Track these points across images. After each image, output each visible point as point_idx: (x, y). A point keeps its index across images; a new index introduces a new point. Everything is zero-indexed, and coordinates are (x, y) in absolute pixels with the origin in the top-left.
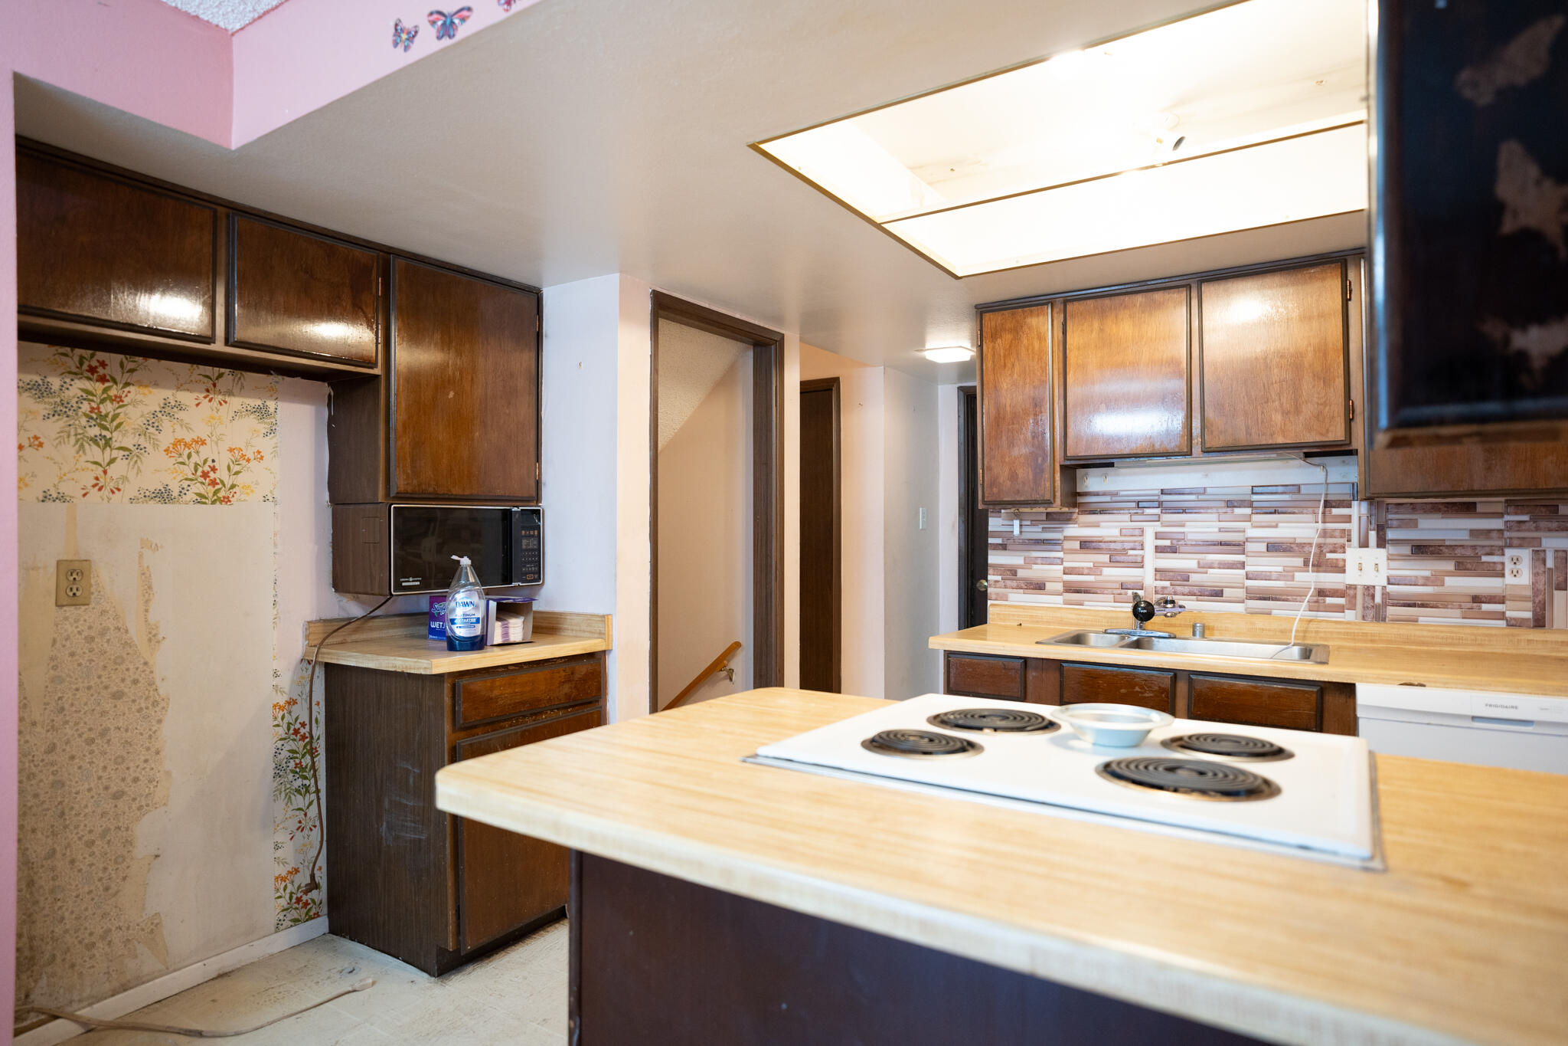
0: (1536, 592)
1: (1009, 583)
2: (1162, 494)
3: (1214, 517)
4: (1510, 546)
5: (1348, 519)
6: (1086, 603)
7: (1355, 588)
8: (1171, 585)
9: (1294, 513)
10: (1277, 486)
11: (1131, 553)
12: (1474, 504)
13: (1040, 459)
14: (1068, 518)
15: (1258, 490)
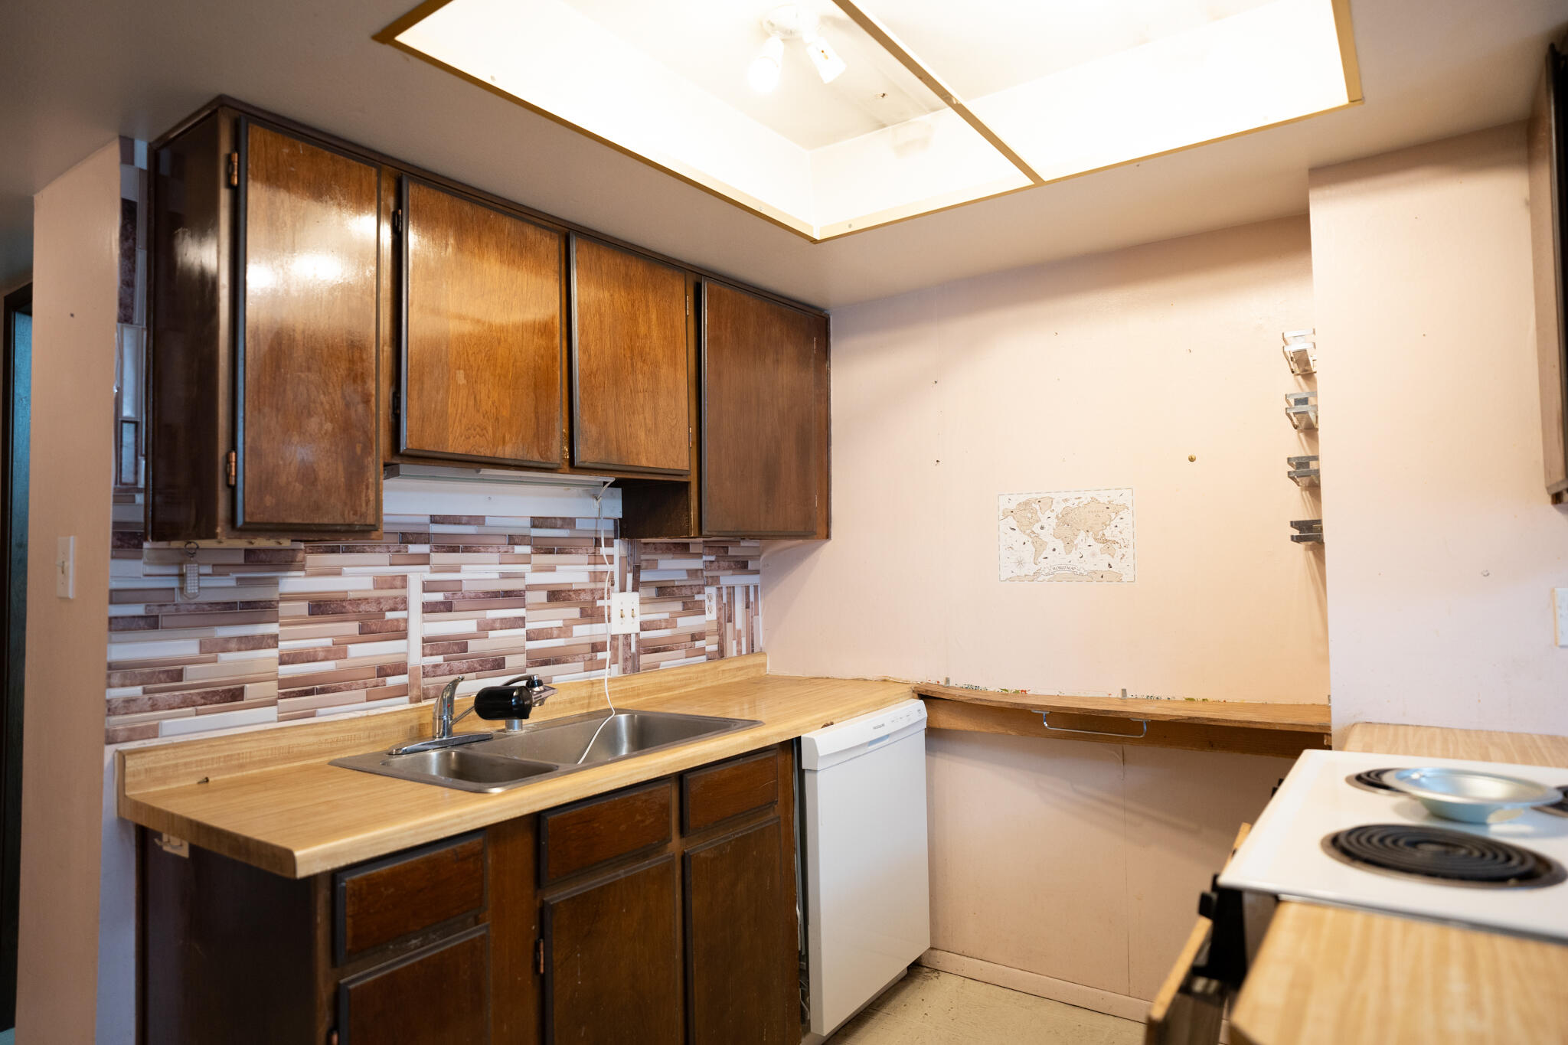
0: (719, 624)
2: (432, 522)
4: (707, 585)
5: (610, 559)
7: (618, 639)
9: (571, 553)
10: (555, 518)
11: (389, 615)
12: (688, 544)
13: (358, 450)
14: (286, 562)
15: (537, 522)
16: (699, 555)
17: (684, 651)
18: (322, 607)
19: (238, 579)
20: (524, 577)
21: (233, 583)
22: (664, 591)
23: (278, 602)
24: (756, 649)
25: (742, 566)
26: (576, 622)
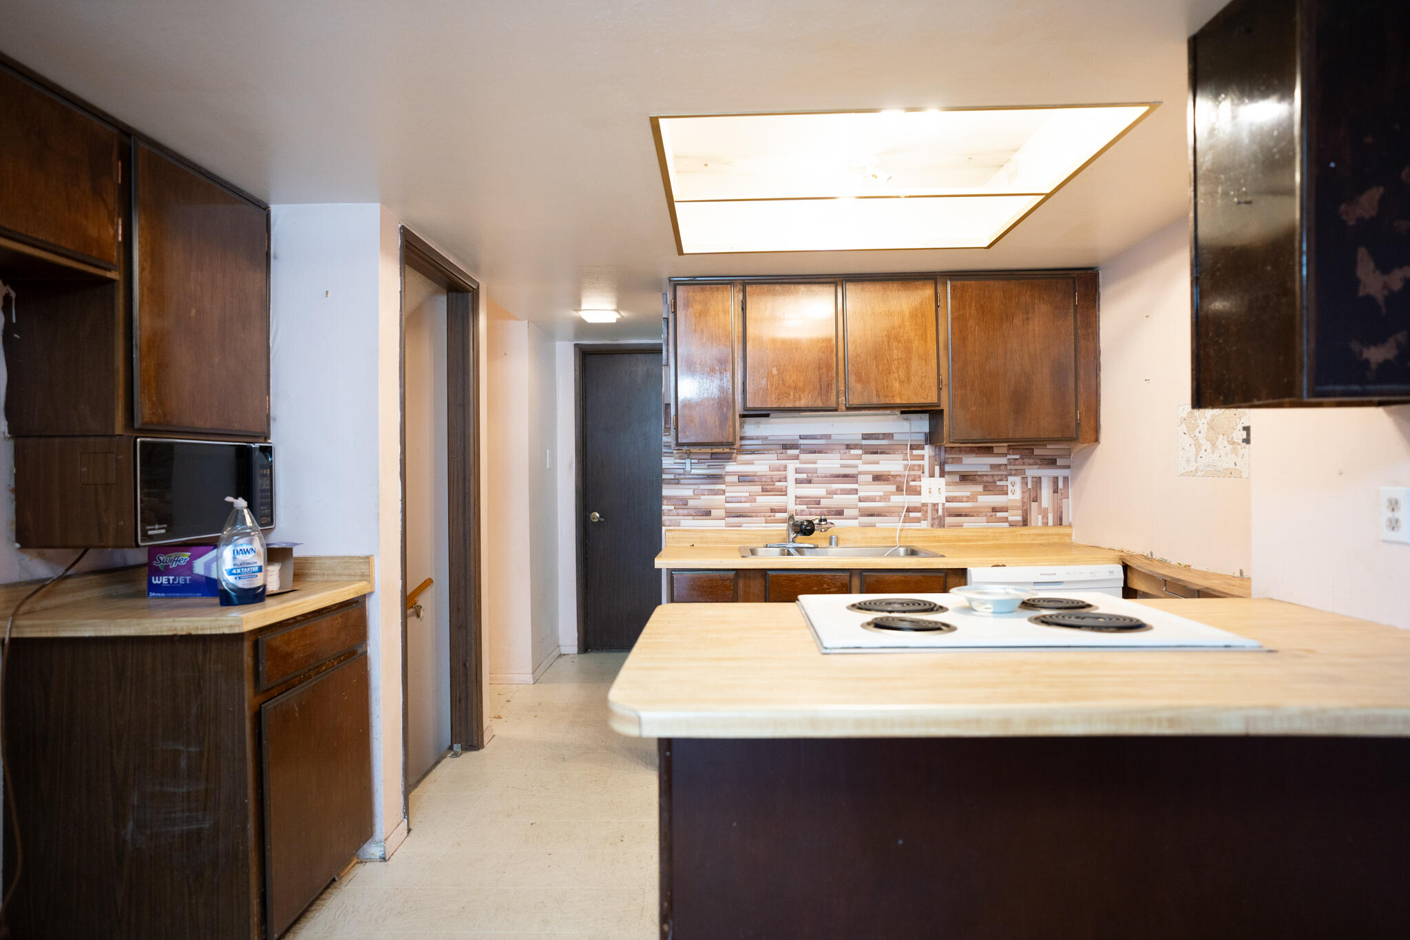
0: (1024, 503)
1: (681, 511)
2: (800, 438)
3: (838, 456)
4: (1011, 475)
5: (922, 457)
6: (744, 525)
7: (927, 506)
8: (808, 508)
9: (890, 454)
10: (878, 434)
11: (777, 484)
12: (992, 447)
14: (728, 458)
15: (866, 437)
16: (1005, 455)
17: (985, 518)
18: (744, 479)
19: (708, 465)
20: (857, 467)
21: (706, 467)
22: (965, 478)
23: (725, 475)
24: (1064, 523)
25: (1051, 462)
26: (893, 494)
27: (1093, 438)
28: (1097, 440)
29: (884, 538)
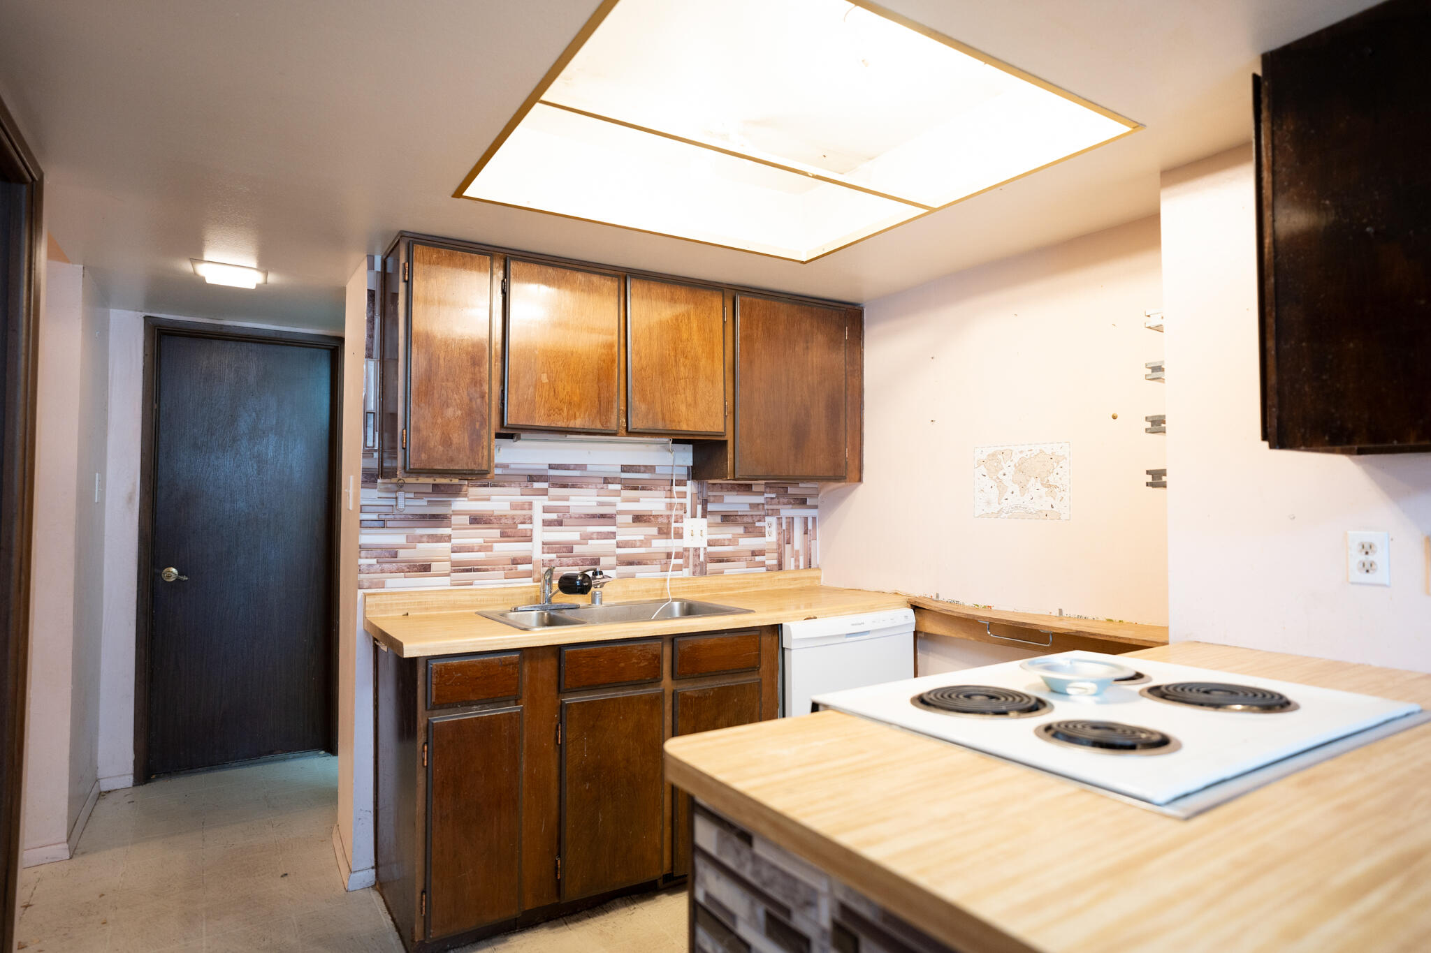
0: (779, 545)
1: (386, 566)
2: (550, 468)
3: (594, 491)
4: (768, 515)
5: (683, 495)
6: (477, 582)
7: (689, 551)
8: (557, 557)
9: (651, 490)
10: (639, 466)
11: (520, 526)
12: (751, 485)
13: (478, 425)
14: (455, 491)
15: (625, 469)
16: (762, 493)
17: (745, 563)
18: (476, 520)
19: (428, 501)
20: (615, 505)
21: (426, 504)
22: (727, 519)
23: (451, 515)
24: (813, 565)
25: (802, 502)
26: (654, 537)
27: (857, 478)
28: (860, 480)
29: (648, 591)
